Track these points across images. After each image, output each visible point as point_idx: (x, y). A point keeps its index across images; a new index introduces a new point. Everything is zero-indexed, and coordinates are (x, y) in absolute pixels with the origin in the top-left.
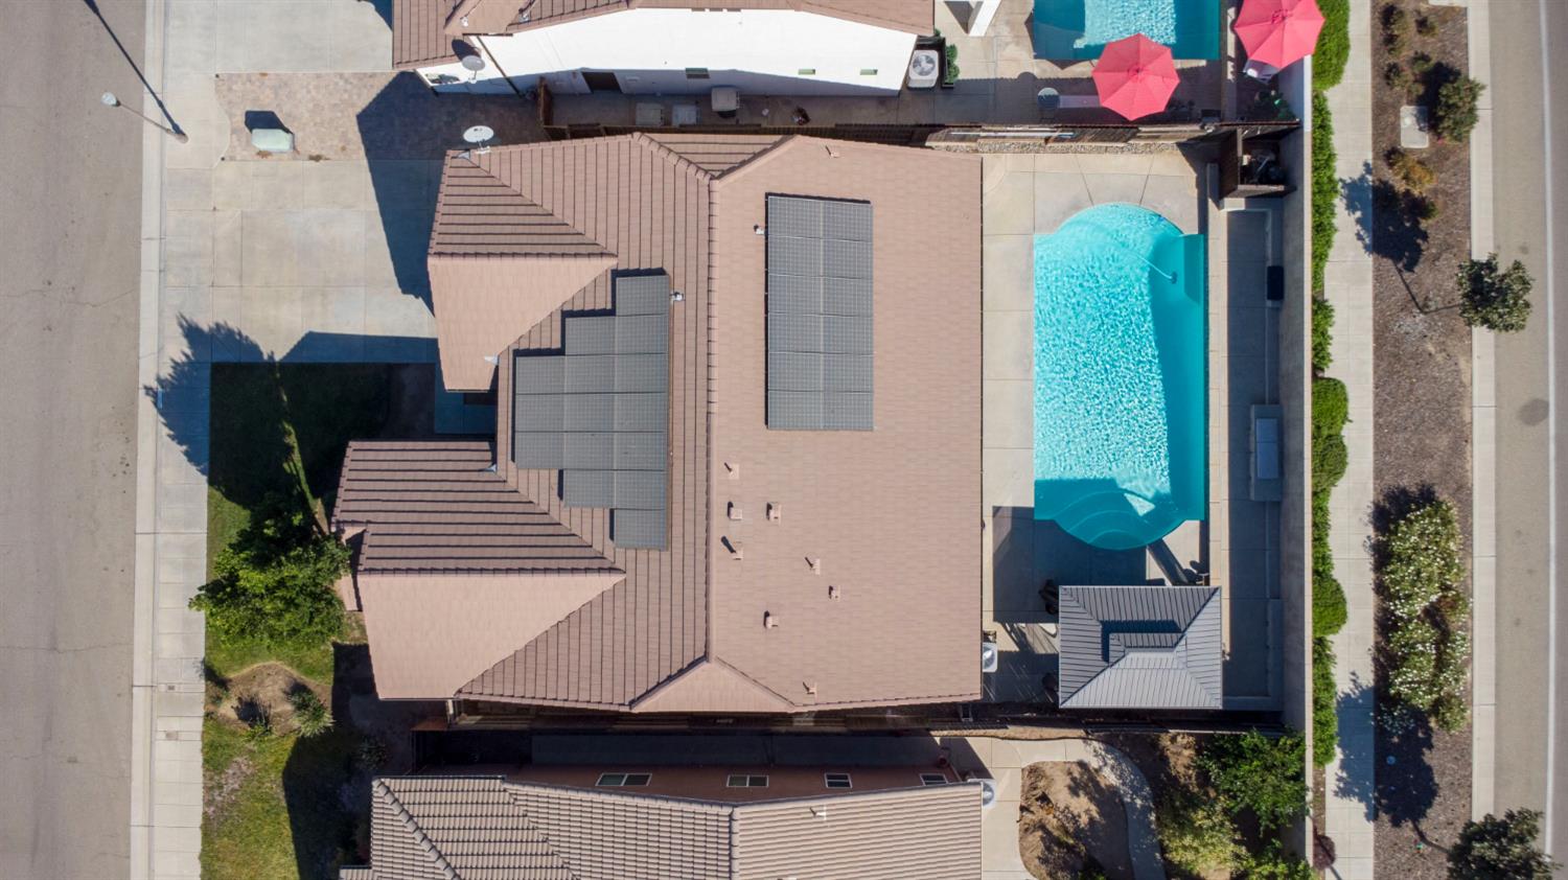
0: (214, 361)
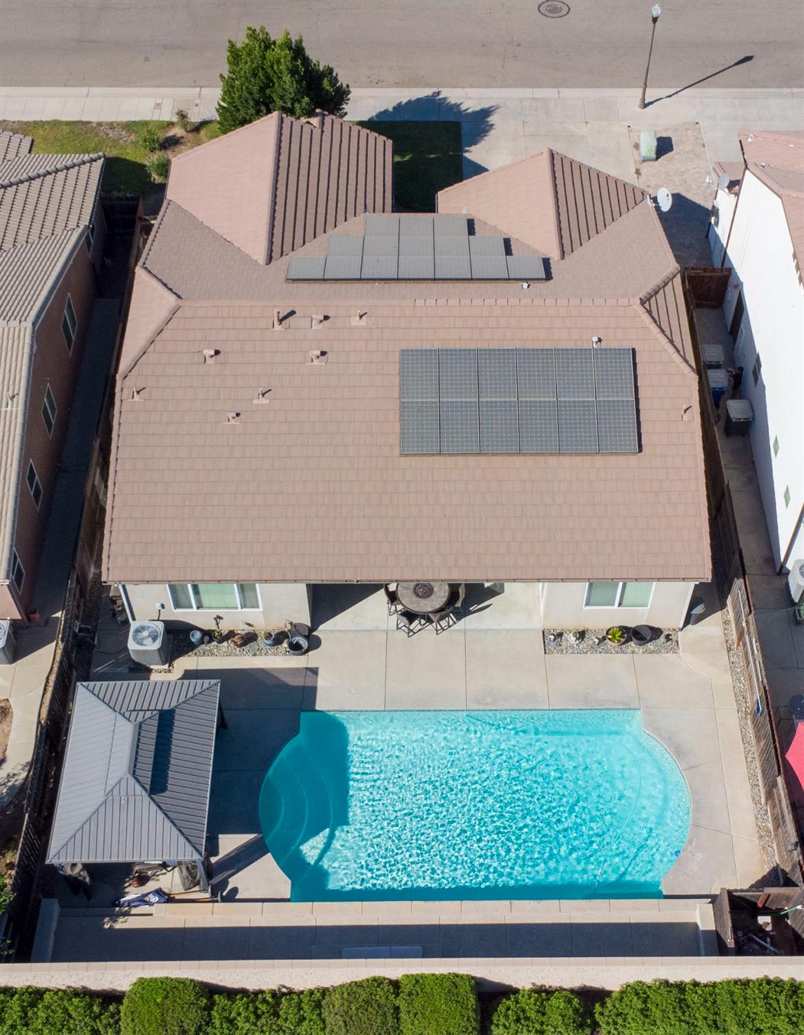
0: (462, 124)
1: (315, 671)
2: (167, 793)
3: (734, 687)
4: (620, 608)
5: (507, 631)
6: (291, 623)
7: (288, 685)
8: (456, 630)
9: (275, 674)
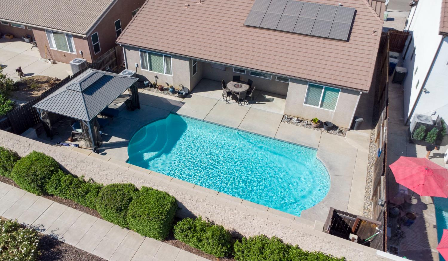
1: (183, 103)
2: (91, 96)
3: (369, 155)
4: (321, 108)
5: (268, 112)
6: (183, 87)
7: (171, 104)
8: (246, 107)
9: (168, 101)
